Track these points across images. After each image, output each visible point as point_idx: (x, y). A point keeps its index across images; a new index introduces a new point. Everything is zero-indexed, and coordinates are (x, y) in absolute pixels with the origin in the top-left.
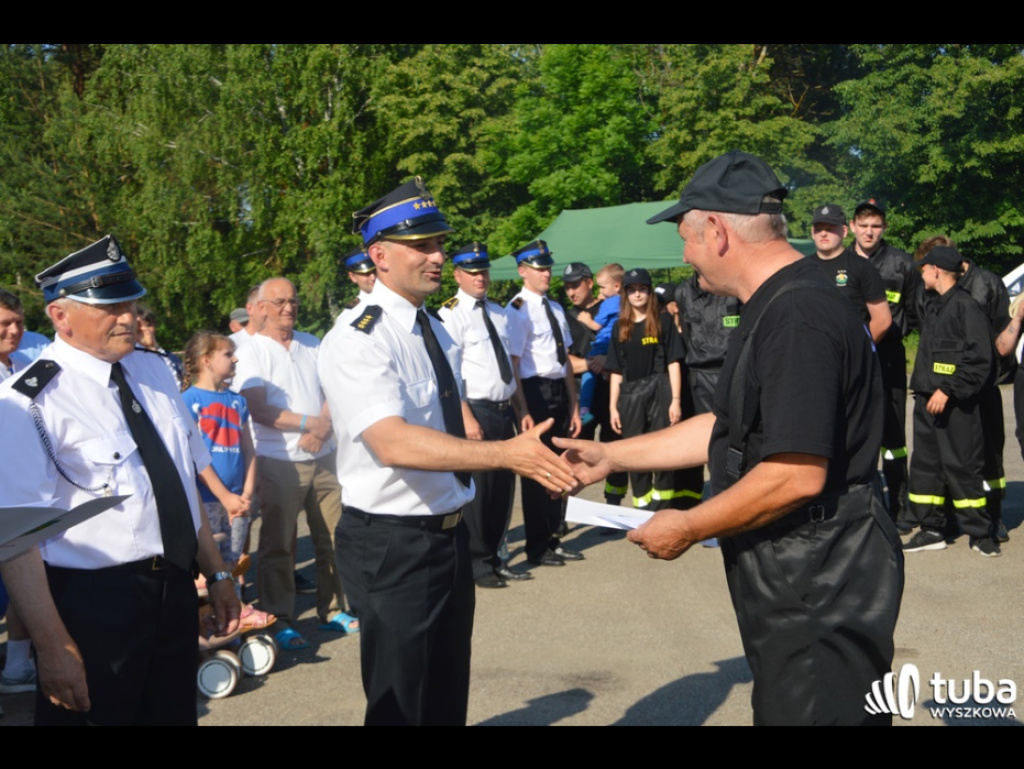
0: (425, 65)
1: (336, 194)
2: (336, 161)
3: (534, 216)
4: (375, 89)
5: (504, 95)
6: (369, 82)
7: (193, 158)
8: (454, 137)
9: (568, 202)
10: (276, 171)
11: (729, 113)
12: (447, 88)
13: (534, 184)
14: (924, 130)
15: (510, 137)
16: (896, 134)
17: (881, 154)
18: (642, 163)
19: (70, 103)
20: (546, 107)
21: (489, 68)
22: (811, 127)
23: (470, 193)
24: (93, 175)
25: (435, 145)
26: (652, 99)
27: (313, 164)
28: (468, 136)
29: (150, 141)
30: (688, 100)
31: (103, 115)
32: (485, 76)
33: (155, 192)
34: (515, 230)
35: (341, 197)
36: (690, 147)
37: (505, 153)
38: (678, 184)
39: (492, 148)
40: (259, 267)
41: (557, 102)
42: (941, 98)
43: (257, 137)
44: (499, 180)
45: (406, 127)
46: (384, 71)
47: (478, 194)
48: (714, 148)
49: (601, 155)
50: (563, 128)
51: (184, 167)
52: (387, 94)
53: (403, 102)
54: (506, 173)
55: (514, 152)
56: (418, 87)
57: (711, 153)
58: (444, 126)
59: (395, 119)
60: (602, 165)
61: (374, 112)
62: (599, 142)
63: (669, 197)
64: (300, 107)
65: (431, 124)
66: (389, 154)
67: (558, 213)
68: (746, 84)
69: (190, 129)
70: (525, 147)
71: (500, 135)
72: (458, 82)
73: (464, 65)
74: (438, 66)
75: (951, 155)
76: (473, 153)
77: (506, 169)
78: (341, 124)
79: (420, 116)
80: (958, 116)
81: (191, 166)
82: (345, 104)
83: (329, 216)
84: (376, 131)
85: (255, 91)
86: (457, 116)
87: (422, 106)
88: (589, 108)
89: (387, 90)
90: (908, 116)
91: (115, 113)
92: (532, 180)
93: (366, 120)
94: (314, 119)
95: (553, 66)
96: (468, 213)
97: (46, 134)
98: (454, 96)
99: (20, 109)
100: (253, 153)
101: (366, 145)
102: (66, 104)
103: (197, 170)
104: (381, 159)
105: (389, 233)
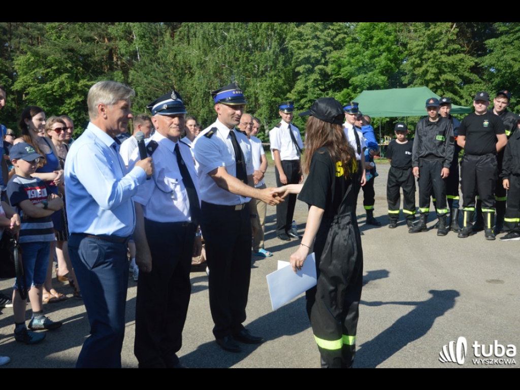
0: (309, 28)
1: (272, 80)
2: (271, 67)
3: (350, 93)
4: (288, 38)
5: (341, 42)
6: (286, 34)
7: (214, 64)
8: (320, 58)
9: (365, 87)
10: (247, 70)
11: (437, 52)
12: (318, 38)
13: (351, 80)
15: (342, 59)
16: (512, 62)
17: (504, 71)
19: (169, 41)
20: (358, 47)
21: (336, 30)
22: (473, 59)
23: (324, 82)
24: (175, 70)
25: (311, 62)
26: (404, 45)
27: (262, 68)
28: (325, 58)
29: (198, 56)
30: (421, 46)
31: (180, 46)
32: (334, 33)
33: (199, 77)
34: (342, 98)
35: (274, 82)
36: (420, 66)
37: (340, 66)
38: (413, 81)
39: (334, 64)
41: (364, 44)
43: (240, 56)
44: (337, 77)
45: (300, 54)
46: (293, 30)
47: (328, 82)
49: (380, 68)
50: (365, 56)
51: (211, 68)
52: (293, 40)
53: (299, 44)
54: (341, 74)
55: (344, 66)
56: (306, 37)
57: (428, 68)
58: (316, 54)
59: (295, 50)
60: (380, 73)
61: (287, 47)
62: (379, 63)
64: (258, 43)
65: (310, 53)
66: (293, 65)
67: (361, 92)
68: (446, 39)
69: (214, 52)
70: (348, 64)
71: (339, 58)
72: (322, 36)
73: (326, 29)
74: (315, 29)
76: (327, 66)
77: (340, 73)
78: (274, 53)
79: (306, 49)
81: (213, 68)
82: (276, 43)
83: (268, 89)
84: (288, 55)
85: (240, 37)
86: (321, 50)
87: (307, 45)
88: (375, 48)
89: (293, 38)
91: (185, 45)
92: (351, 78)
93: (284, 50)
94: (263, 49)
95: (363, 30)
96: (323, 90)
97: (159, 53)
98: (321, 41)
99: (150, 44)
100: (238, 63)
101: (284, 61)
102: (167, 42)
103: (216, 69)
104: (289, 67)
105: (223, 101)
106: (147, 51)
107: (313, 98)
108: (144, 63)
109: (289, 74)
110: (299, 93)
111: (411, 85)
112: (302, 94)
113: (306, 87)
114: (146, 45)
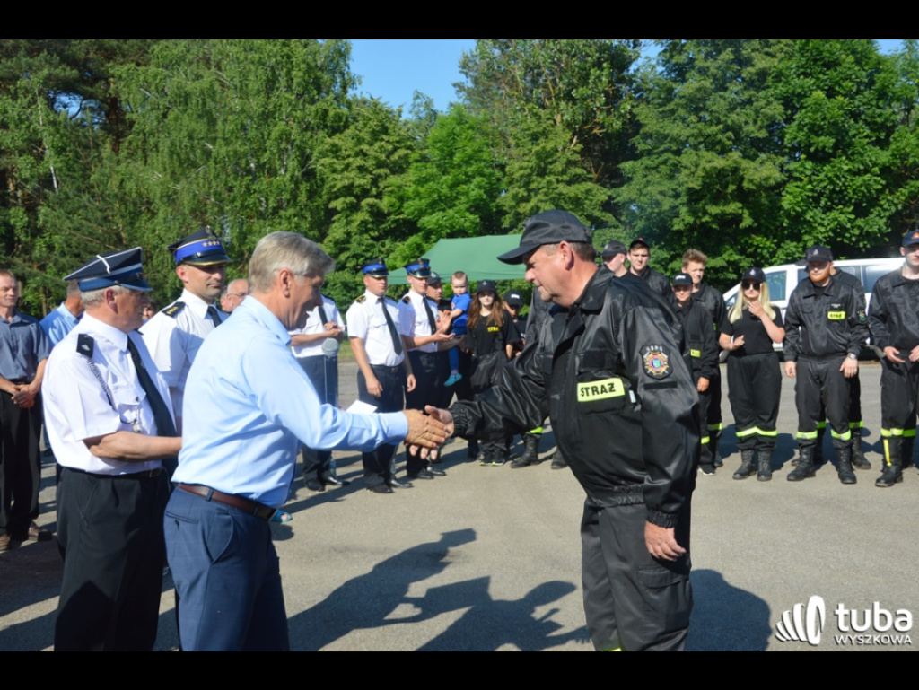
0: (350, 138)
1: (290, 223)
2: (288, 201)
3: (421, 242)
4: (316, 154)
5: (403, 161)
6: (311, 148)
7: (191, 195)
8: (368, 187)
9: (444, 233)
10: (248, 207)
11: (552, 178)
12: (364, 154)
13: (421, 221)
14: (677, 196)
15: (406, 188)
16: (659, 197)
17: (649, 210)
18: (494, 210)
19: (110, 159)
20: (431, 170)
21: (393, 142)
22: (605, 190)
23: (378, 226)
24: (123, 206)
25: (355, 192)
26: (502, 167)
27: (272, 204)
28: (378, 187)
29: (162, 184)
30: (525, 169)
31: (131, 166)
32: (390, 147)
33: (165, 219)
34: (407, 252)
35: (293, 225)
36: (526, 200)
37: (402, 199)
38: (517, 224)
39: (393, 195)
40: (234, 272)
41: (439, 166)
42: (687, 176)
43: (235, 183)
44: (398, 217)
45: (336, 180)
46: (322, 142)
47: (383, 226)
48: (542, 201)
49: (467, 203)
50: (442, 184)
51: (185, 202)
52: (324, 157)
53: (334, 163)
54: (402, 213)
55: (408, 199)
56: (344, 153)
57: (540, 204)
58: (362, 180)
59: (328, 174)
60: (468, 210)
61: (315, 169)
62: (466, 194)
63: (511, 232)
64: (265, 163)
65: (353, 178)
66: (325, 197)
67: (436, 241)
68: (564, 160)
69: (190, 177)
70: (415, 196)
71: (400, 187)
72: (372, 151)
73: (377, 140)
74: (358, 140)
75: (693, 213)
76: (381, 199)
77: (403, 210)
78: (292, 177)
79: (345, 173)
80: (698, 188)
81: (189, 202)
82: (296, 163)
84: (316, 182)
85: (235, 152)
86: (371, 173)
87: (348, 166)
88: (460, 171)
89: (323, 154)
90: (667, 186)
91: (140, 164)
92: (420, 217)
93: (309, 174)
94: (273, 173)
95: (436, 142)
96: (376, 239)
97: (92, 178)
98: (369, 160)
99: (76, 162)
100: (232, 194)
101: (308, 191)
102: (107, 159)
103: (193, 204)
104: (319, 201)
105: (188, 259)
106: (70, 173)
107: (359, 252)
108: (66, 194)
109: (319, 213)
110: (336, 243)
111: (515, 230)
112: (342, 245)
113: (348, 234)
114: (67, 163)
